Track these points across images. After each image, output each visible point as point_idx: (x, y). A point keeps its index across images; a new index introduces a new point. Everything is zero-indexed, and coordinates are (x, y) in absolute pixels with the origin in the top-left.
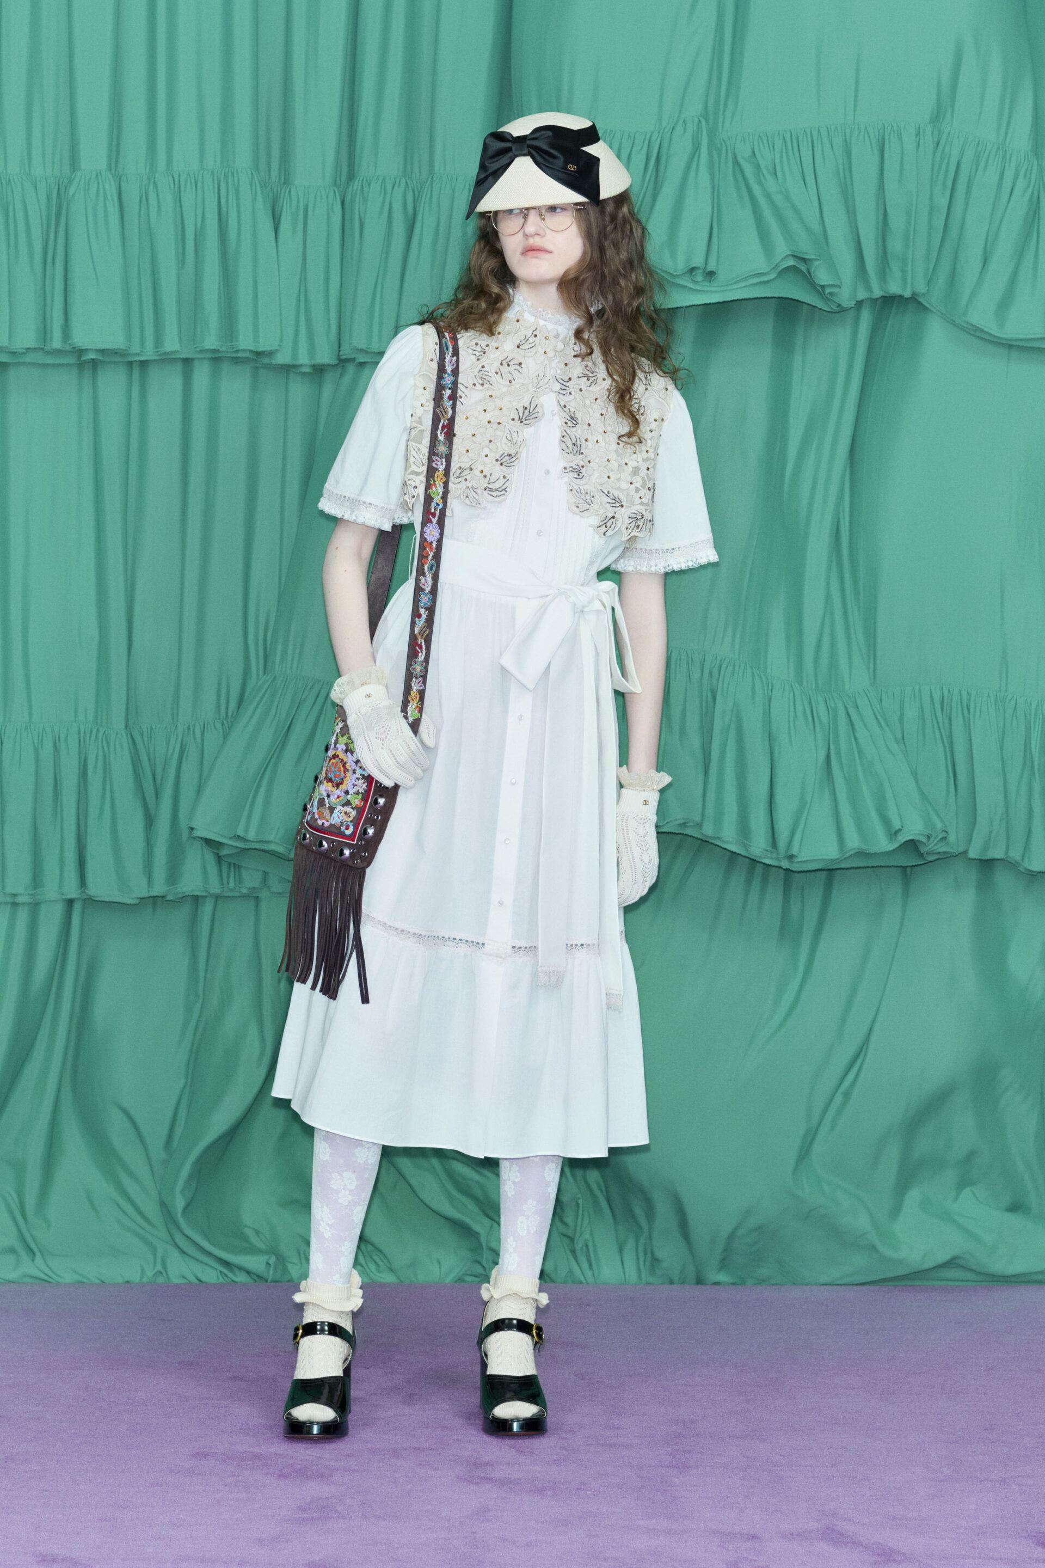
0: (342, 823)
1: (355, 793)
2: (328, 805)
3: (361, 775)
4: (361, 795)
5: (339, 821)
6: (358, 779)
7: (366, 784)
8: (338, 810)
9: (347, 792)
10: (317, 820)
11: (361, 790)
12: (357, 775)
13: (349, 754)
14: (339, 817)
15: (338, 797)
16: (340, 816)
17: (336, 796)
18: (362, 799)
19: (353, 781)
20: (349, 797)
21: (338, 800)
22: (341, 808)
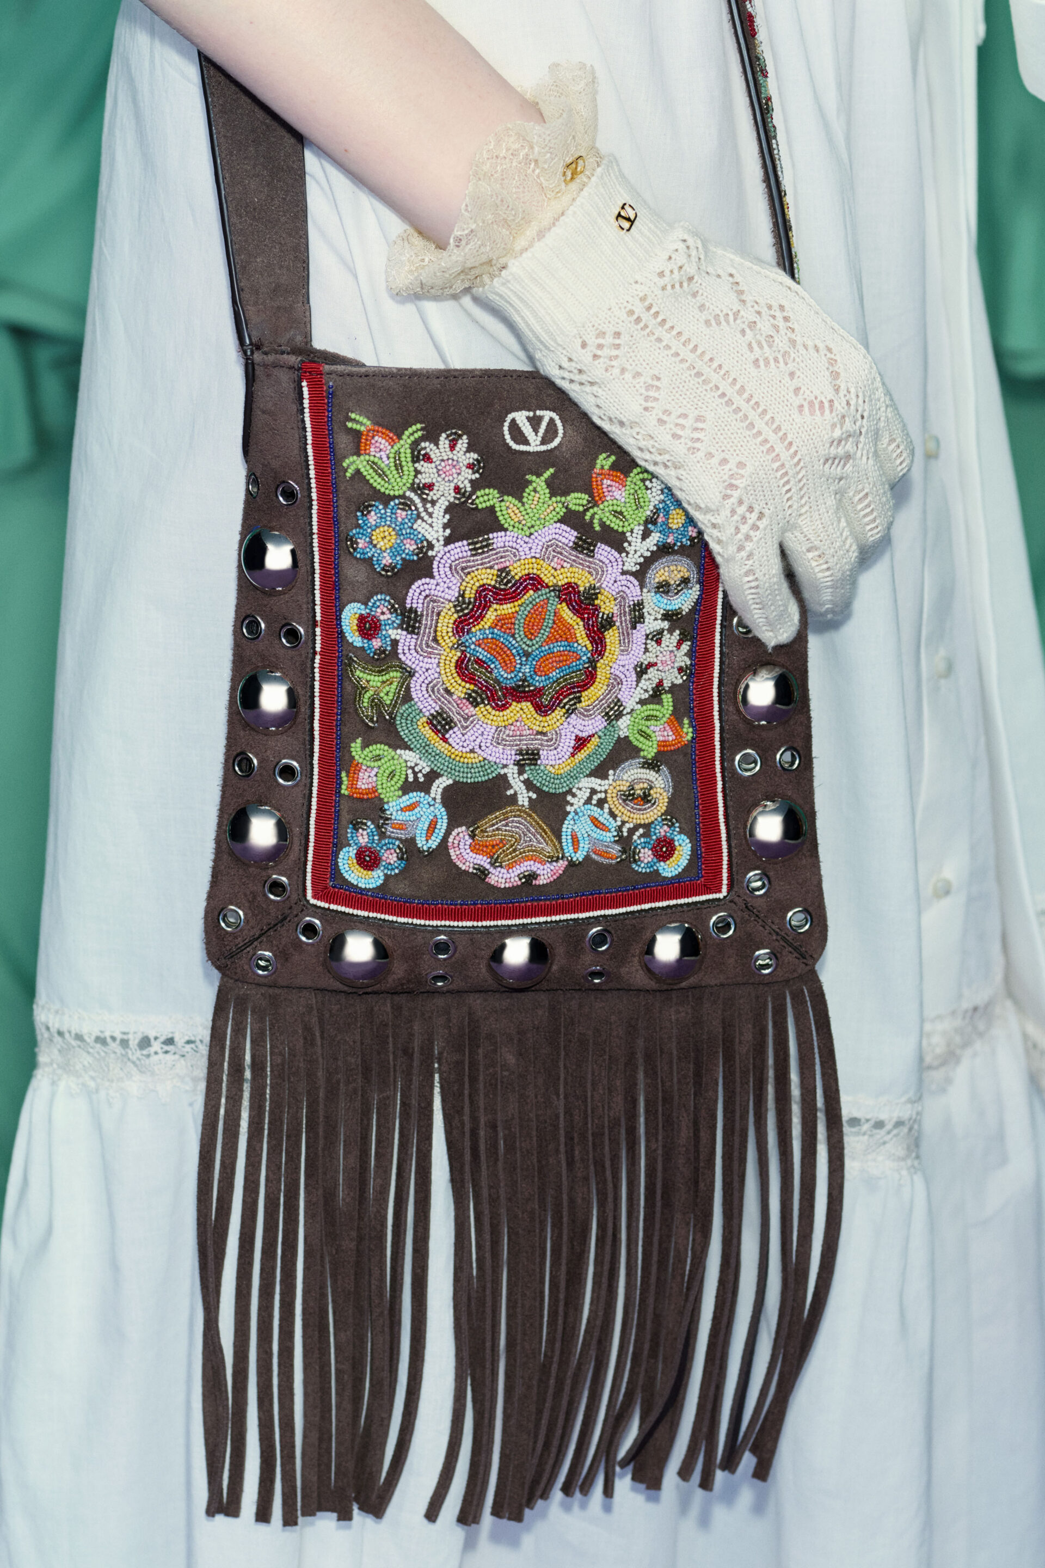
0: (624, 842)
1: (642, 702)
2: (524, 798)
3: (667, 616)
4: (667, 699)
5: (609, 837)
6: (657, 637)
7: (685, 647)
8: (584, 795)
9: (614, 712)
10: (482, 873)
11: (673, 678)
12: (652, 623)
13: (603, 551)
14: (595, 822)
15: (581, 743)
16: (604, 817)
17: (568, 743)
18: (677, 715)
19: (637, 655)
20: (624, 726)
21: (581, 755)
22: (595, 783)
